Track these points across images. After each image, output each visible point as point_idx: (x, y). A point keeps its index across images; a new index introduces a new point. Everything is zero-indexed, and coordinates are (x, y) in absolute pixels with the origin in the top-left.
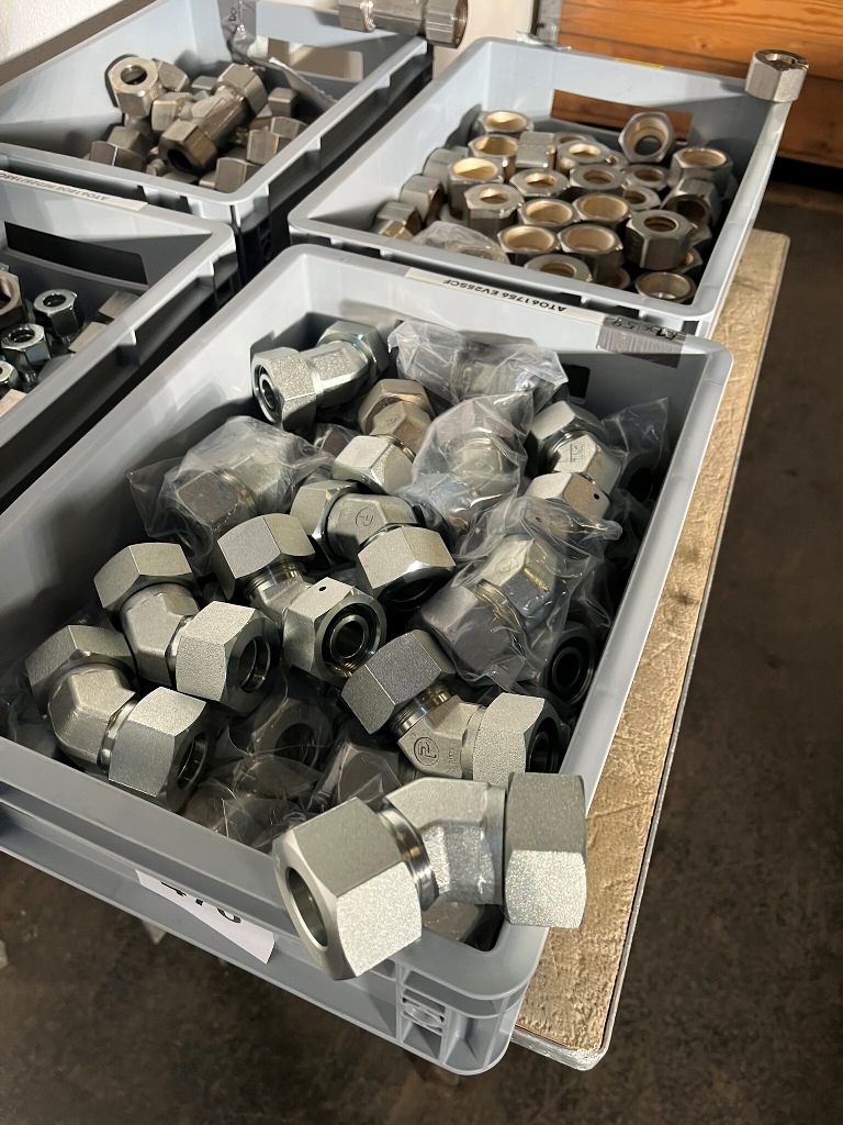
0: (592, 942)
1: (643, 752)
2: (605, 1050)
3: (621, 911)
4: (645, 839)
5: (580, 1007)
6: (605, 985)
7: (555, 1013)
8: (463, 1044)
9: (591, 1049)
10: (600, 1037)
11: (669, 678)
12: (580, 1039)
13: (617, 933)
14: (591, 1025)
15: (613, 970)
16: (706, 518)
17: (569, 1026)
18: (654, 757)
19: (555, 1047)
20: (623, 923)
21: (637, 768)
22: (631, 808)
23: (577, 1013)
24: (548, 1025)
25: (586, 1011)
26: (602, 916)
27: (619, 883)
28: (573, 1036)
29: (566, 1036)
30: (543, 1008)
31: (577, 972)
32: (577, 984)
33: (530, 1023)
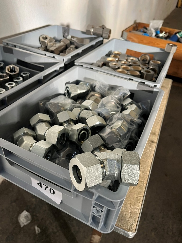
0: (133, 209)
1: (144, 171)
2: (136, 232)
3: (140, 203)
4: (145, 188)
5: (130, 222)
6: (136, 218)
7: (124, 223)
8: (104, 226)
9: (133, 232)
10: (135, 229)
11: (150, 157)
12: (130, 229)
13: (139, 207)
14: (133, 226)
15: (138, 215)
16: (157, 127)
17: (128, 226)
18: (147, 172)
19: (124, 231)
20: (140, 205)
21: (143, 173)
22: (142, 181)
23: (130, 224)
24: (123, 226)
25: (132, 223)
26: (135, 203)
27: (139, 197)
28: (129, 229)
29: (127, 228)
30: (122, 222)
31: (130, 215)
32: (130, 217)
33: (119, 225)
